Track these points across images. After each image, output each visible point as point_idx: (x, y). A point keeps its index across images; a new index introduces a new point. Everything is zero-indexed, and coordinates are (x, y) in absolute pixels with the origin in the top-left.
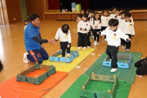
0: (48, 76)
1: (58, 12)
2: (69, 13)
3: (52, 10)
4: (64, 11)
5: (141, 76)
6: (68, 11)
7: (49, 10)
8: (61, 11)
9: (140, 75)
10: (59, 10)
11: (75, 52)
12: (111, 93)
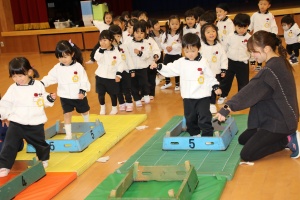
0: (24, 184)
1: (42, 29)
2: (76, 29)
3: (26, 25)
4: (60, 27)
5: (252, 164)
6: (71, 26)
7: (17, 26)
8: (52, 26)
9: (250, 161)
10: (47, 24)
11: (94, 124)
12: (175, 196)
